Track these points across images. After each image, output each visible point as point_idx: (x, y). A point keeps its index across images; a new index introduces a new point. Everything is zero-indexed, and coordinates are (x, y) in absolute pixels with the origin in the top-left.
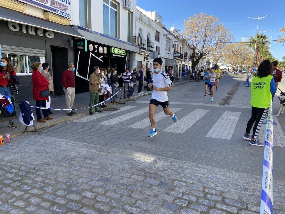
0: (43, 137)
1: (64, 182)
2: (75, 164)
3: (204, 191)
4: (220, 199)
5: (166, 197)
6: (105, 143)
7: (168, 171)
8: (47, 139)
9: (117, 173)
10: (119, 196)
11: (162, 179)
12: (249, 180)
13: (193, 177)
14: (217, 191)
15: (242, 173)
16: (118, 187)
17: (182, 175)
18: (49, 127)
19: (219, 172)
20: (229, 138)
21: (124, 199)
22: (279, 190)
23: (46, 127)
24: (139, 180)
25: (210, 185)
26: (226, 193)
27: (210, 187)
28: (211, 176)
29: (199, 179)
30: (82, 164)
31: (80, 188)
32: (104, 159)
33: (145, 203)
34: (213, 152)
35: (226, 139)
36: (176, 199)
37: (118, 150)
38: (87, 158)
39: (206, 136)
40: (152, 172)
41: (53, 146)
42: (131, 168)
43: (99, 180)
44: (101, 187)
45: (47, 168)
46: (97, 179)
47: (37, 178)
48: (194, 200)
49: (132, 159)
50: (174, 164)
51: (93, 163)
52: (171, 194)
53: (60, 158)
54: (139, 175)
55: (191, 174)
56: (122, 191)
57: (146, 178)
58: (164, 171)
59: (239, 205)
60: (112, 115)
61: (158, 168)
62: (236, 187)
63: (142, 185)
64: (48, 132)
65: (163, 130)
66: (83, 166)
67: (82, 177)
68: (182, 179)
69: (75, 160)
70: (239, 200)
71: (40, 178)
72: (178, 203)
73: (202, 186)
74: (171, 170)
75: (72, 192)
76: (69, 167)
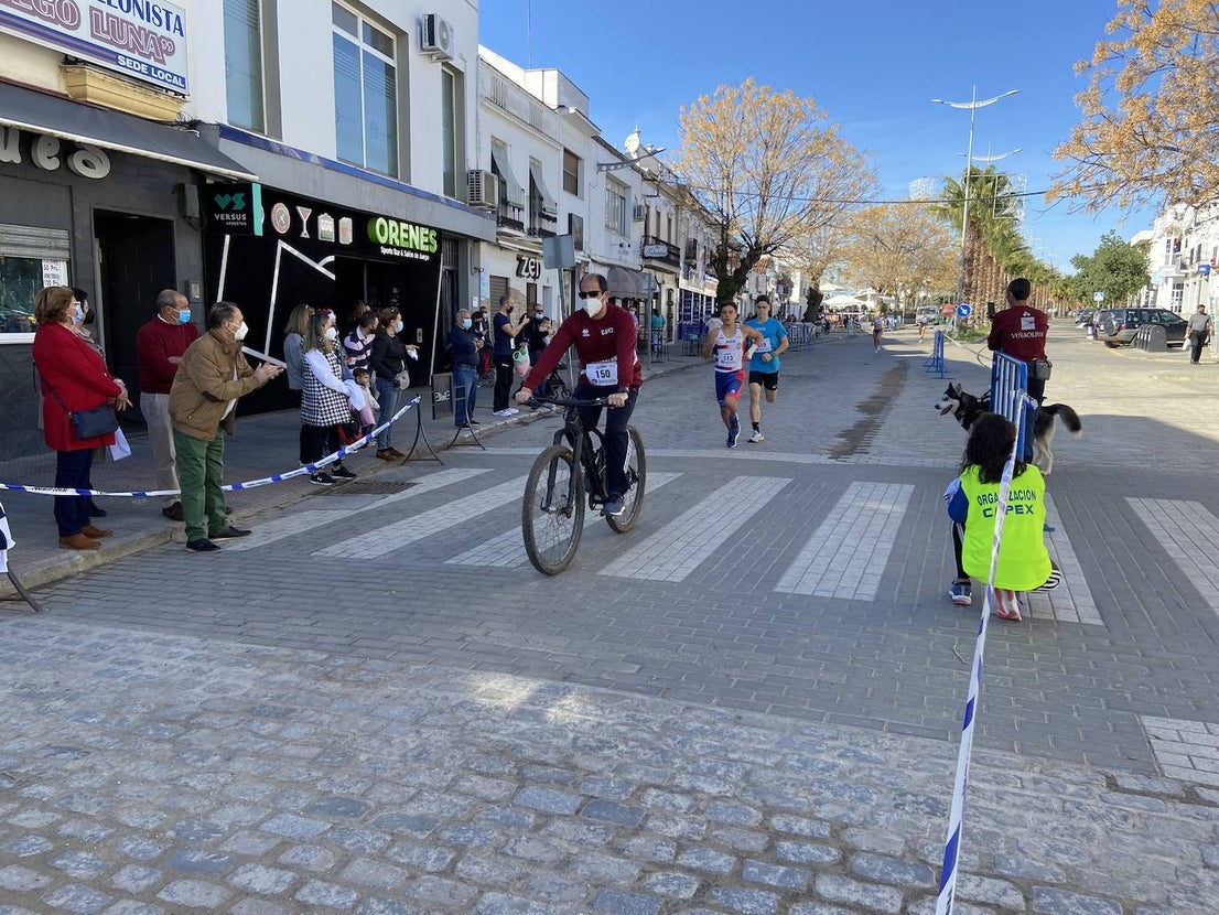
0: (54, 623)
1: (151, 826)
2: (199, 741)
3: (767, 828)
4: (830, 856)
5: (610, 867)
6: (344, 641)
7: (620, 748)
8: (72, 633)
9: (394, 772)
10: (403, 874)
11: (591, 786)
12: (946, 767)
13: (723, 769)
14: (821, 820)
15: (920, 740)
16: (396, 837)
17: (678, 762)
18: (82, 575)
19: (831, 738)
20: (869, 591)
21: (425, 887)
22: (1065, 801)
23: (68, 577)
24: (493, 798)
25: (790, 800)
26: (857, 827)
27: (792, 805)
28: (797, 757)
29: (748, 774)
30: (234, 742)
31: (225, 852)
32: (337, 710)
33: (516, 899)
34: (803, 656)
35: (856, 598)
36: (651, 872)
37: (401, 669)
38: (259, 714)
39: (778, 589)
40: (551, 757)
41: (101, 663)
42: (458, 744)
43: (310, 811)
44: (321, 841)
45: (70, 766)
46: (302, 803)
47: (23, 816)
48: (727, 870)
49: (461, 704)
50: (646, 716)
51: (284, 734)
52: (631, 849)
53: (132, 719)
54: (494, 776)
55: (713, 754)
56: (416, 852)
57: (524, 787)
58: (601, 748)
59: (909, 877)
60: (381, 512)
61: (575, 739)
62: (895, 799)
63: (508, 817)
64: (79, 601)
65: (600, 568)
66: (237, 750)
67: (230, 802)
68: (676, 781)
69: (201, 726)
70: (907, 855)
71: (36, 814)
72: (659, 889)
73: (758, 803)
74: (631, 743)
75: (187, 871)
76: (172, 758)
